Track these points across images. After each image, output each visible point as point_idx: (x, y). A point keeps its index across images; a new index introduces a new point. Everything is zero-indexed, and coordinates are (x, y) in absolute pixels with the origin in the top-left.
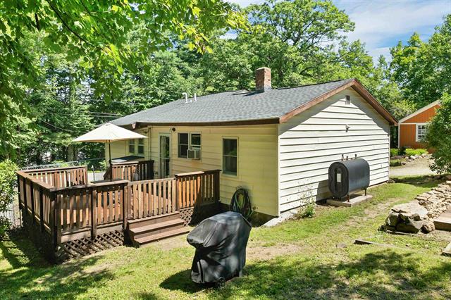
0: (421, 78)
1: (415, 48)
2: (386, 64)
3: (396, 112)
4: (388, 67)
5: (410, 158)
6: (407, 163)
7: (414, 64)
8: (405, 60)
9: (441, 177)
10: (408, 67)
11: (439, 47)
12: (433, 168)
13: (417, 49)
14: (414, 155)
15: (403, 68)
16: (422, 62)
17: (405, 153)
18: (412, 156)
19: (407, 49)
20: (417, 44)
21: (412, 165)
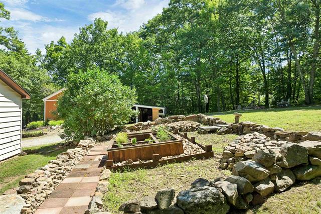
0: (66, 68)
1: (62, 47)
2: (41, 57)
3: (45, 92)
4: (44, 59)
5: (51, 128)
6: (48, 133)
7: (61, 58)
8: (55, 54)
9: (70, 143)
10: (57, 60)
11: (77, 48)
12: (62, 137)
13: (64, 48)
14: (54, 126)
15: (54, 60)
16: (66, 57)
17: (48, 125)
18: (53, 127)
19: (57, 47)
20: (63, 44)
21: (52, 134)
